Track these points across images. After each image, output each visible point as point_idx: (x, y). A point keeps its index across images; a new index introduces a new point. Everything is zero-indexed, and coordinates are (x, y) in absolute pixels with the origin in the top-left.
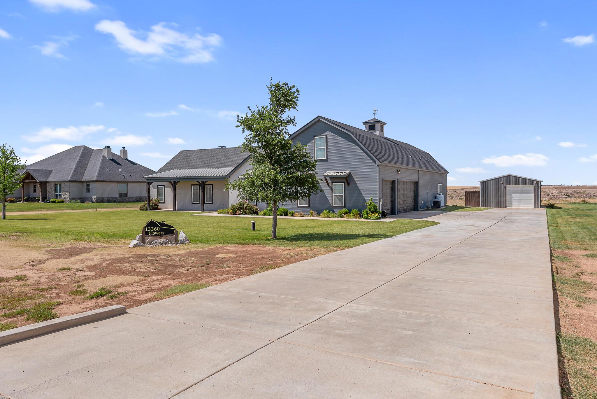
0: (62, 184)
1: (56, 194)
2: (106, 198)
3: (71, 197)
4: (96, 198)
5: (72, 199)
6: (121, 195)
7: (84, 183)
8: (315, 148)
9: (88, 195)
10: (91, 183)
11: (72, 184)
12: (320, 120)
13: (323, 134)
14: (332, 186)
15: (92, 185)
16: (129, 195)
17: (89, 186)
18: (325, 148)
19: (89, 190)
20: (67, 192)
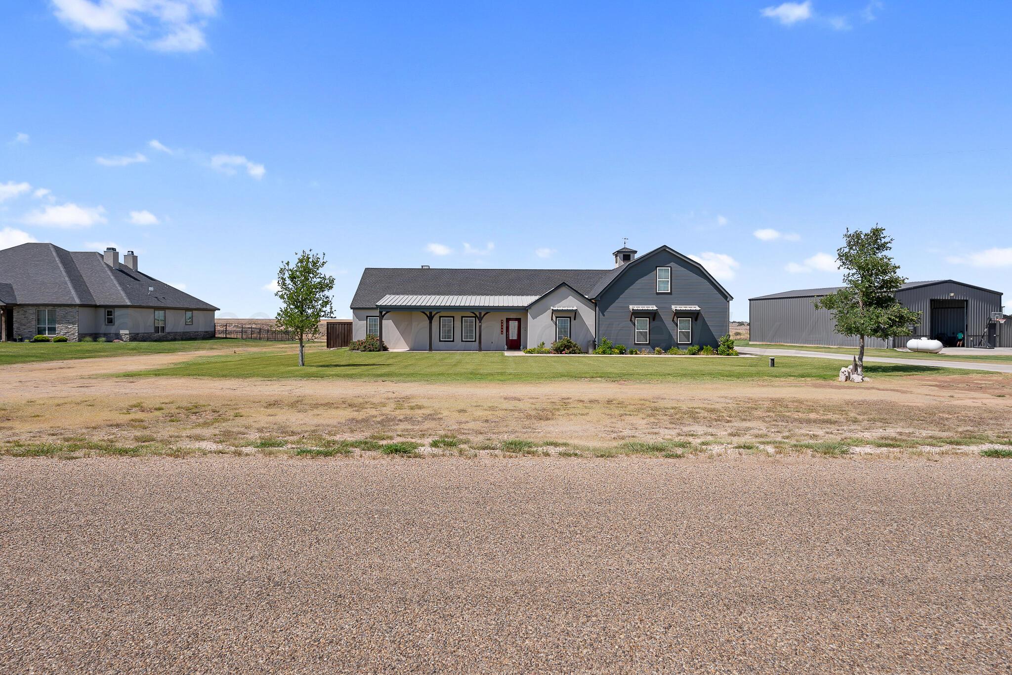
0: (58, 309)
1: (38, 327)
2: (141, 333)
3: (79, 333)
4: (130, 334)
5: (81, 337)
6: (157, 329)
7: (100, 309)
8: (658, 280)
9: (112, 330)
10: (116, 309)
11: (81, 309)
12: (665, 250)
13: (668, 265)
14: (677, 322)
15: (117, 313)
16: (167, 330)
17: (110, 313)
18: (669, 280)
19: (110, 321)
20: (73, 323)
